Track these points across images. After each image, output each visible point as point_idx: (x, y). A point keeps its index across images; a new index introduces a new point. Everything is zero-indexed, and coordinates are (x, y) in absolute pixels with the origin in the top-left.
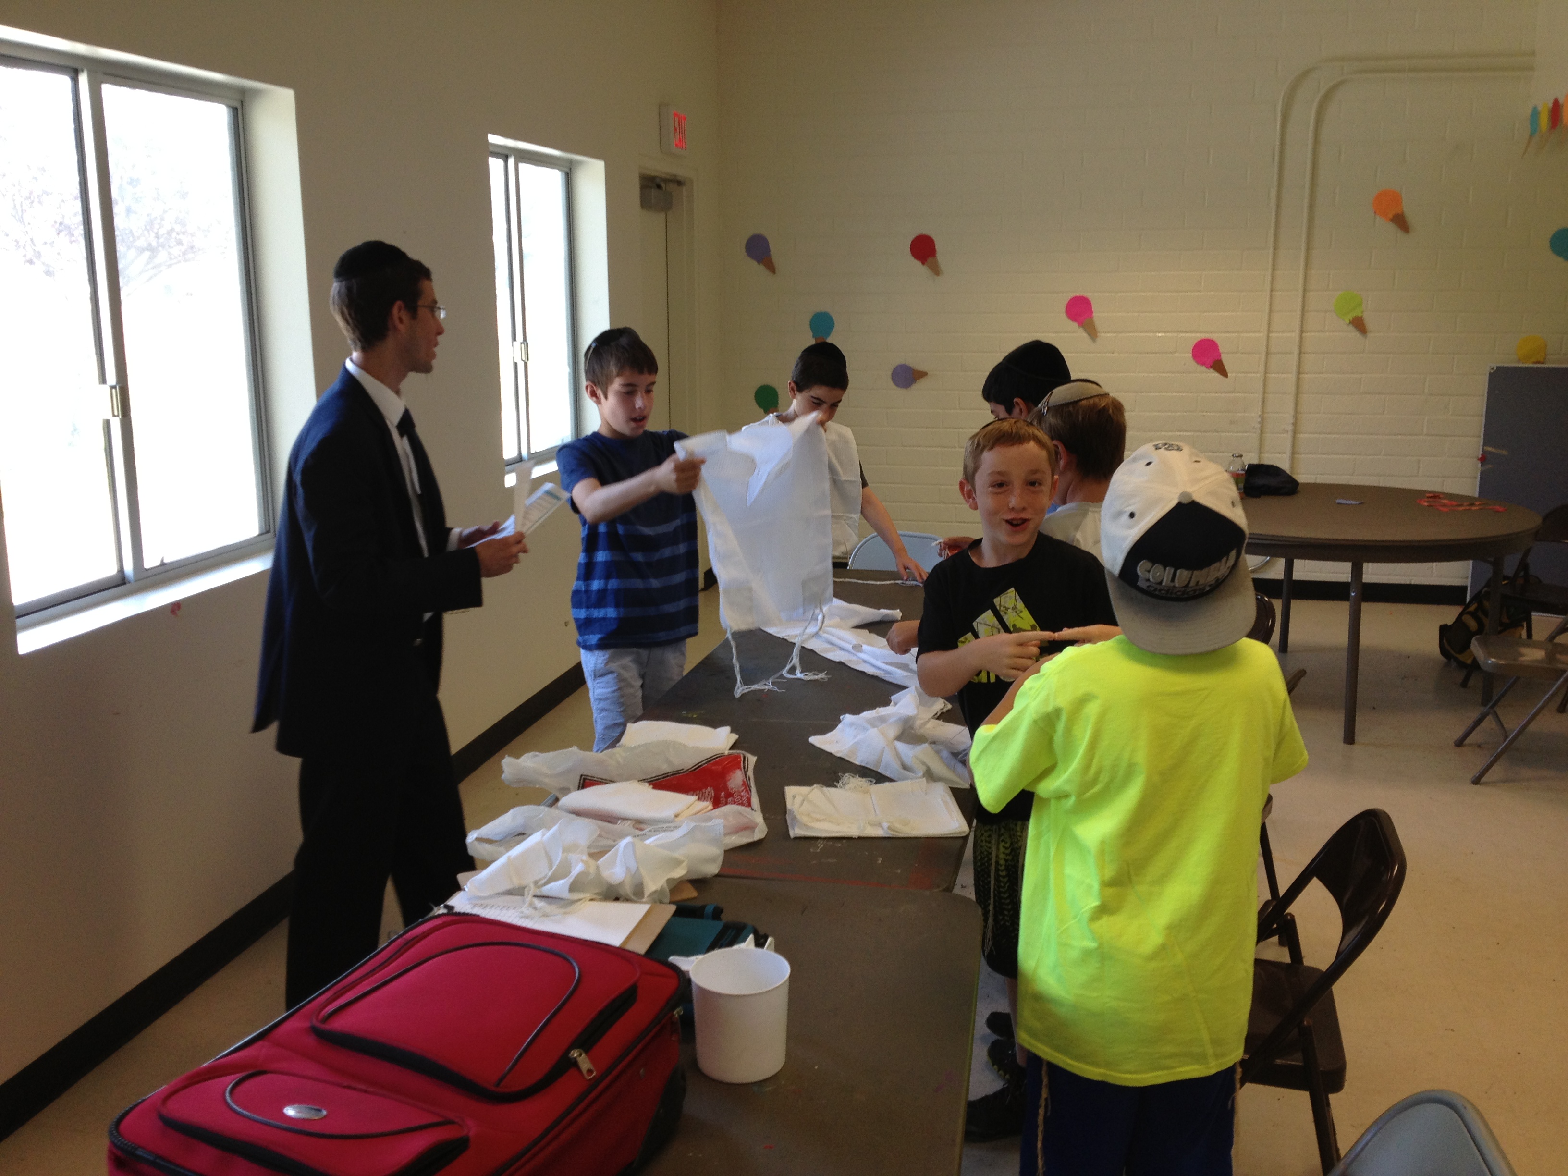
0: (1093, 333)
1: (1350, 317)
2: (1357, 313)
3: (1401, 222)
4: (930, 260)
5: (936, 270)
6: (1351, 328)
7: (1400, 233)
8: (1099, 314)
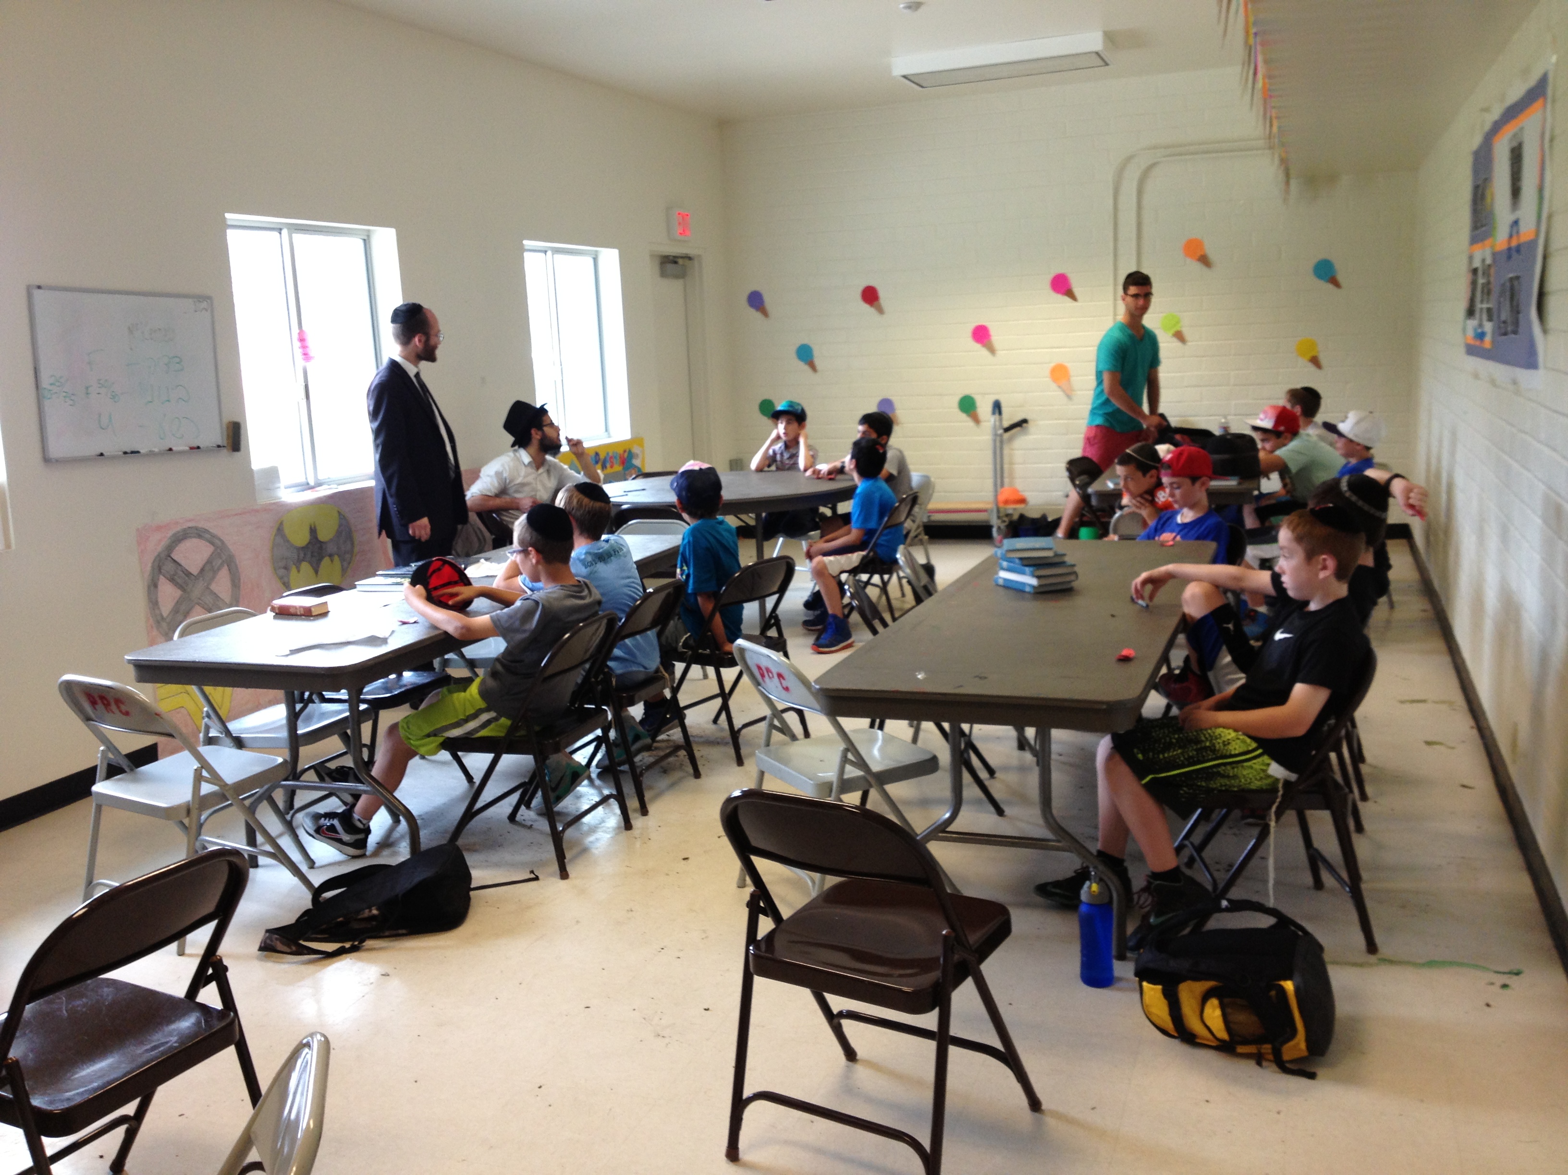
0: (992, 350)
1: (1172, 331)
2: (1177, 328)
3: (1204, 260)
4: (876, 303)
5: (880, 311)
6: (1175, 340)
7: (1204, 268)
8: (996, 337)
